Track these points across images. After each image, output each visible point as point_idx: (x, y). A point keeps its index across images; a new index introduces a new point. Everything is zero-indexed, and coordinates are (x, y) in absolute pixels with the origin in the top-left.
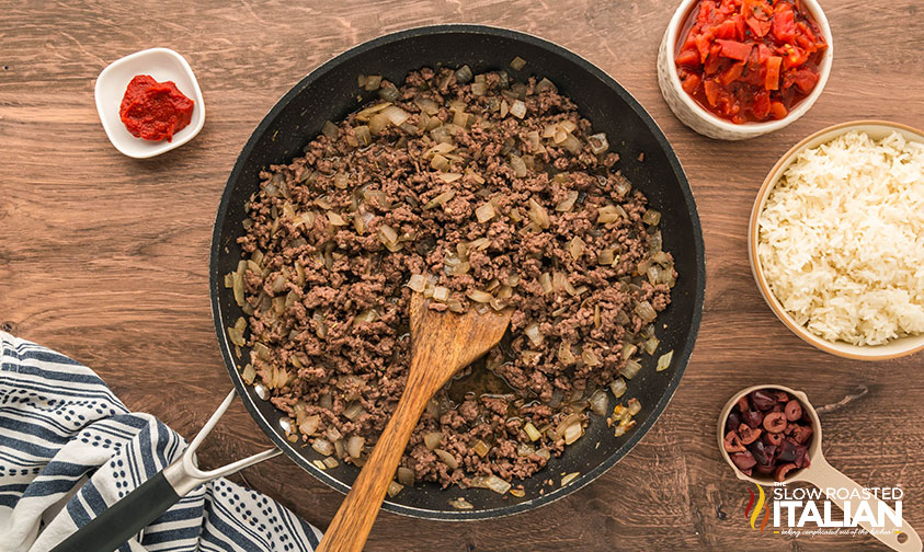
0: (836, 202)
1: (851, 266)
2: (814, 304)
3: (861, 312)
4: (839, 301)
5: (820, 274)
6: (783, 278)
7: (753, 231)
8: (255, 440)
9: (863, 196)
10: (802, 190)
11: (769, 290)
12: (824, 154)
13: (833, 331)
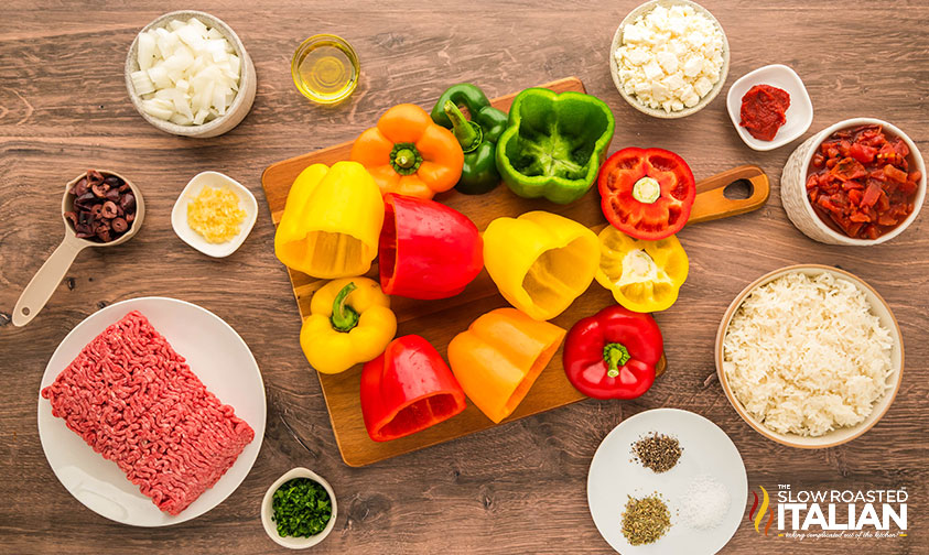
0: (783, 329)
1: (797, 378)
2: (770, 407)
3: (805, 412)
4: (788, 405)
5: (773, 385)
6: (745, 388)
7: (720, 350)
8: (292, 391)
9: (804, 324)
10: (756, 320)
11: (733, 396)
12: (771, 291)
13: (784, 428)
